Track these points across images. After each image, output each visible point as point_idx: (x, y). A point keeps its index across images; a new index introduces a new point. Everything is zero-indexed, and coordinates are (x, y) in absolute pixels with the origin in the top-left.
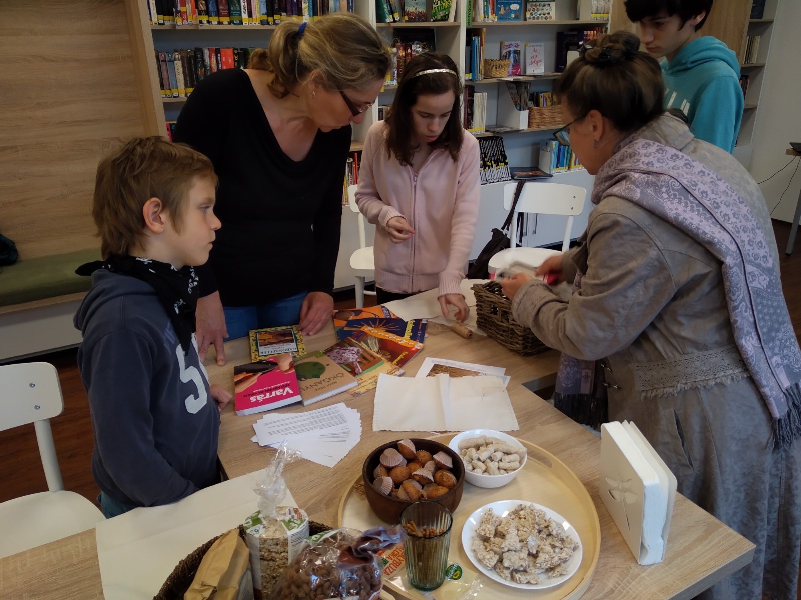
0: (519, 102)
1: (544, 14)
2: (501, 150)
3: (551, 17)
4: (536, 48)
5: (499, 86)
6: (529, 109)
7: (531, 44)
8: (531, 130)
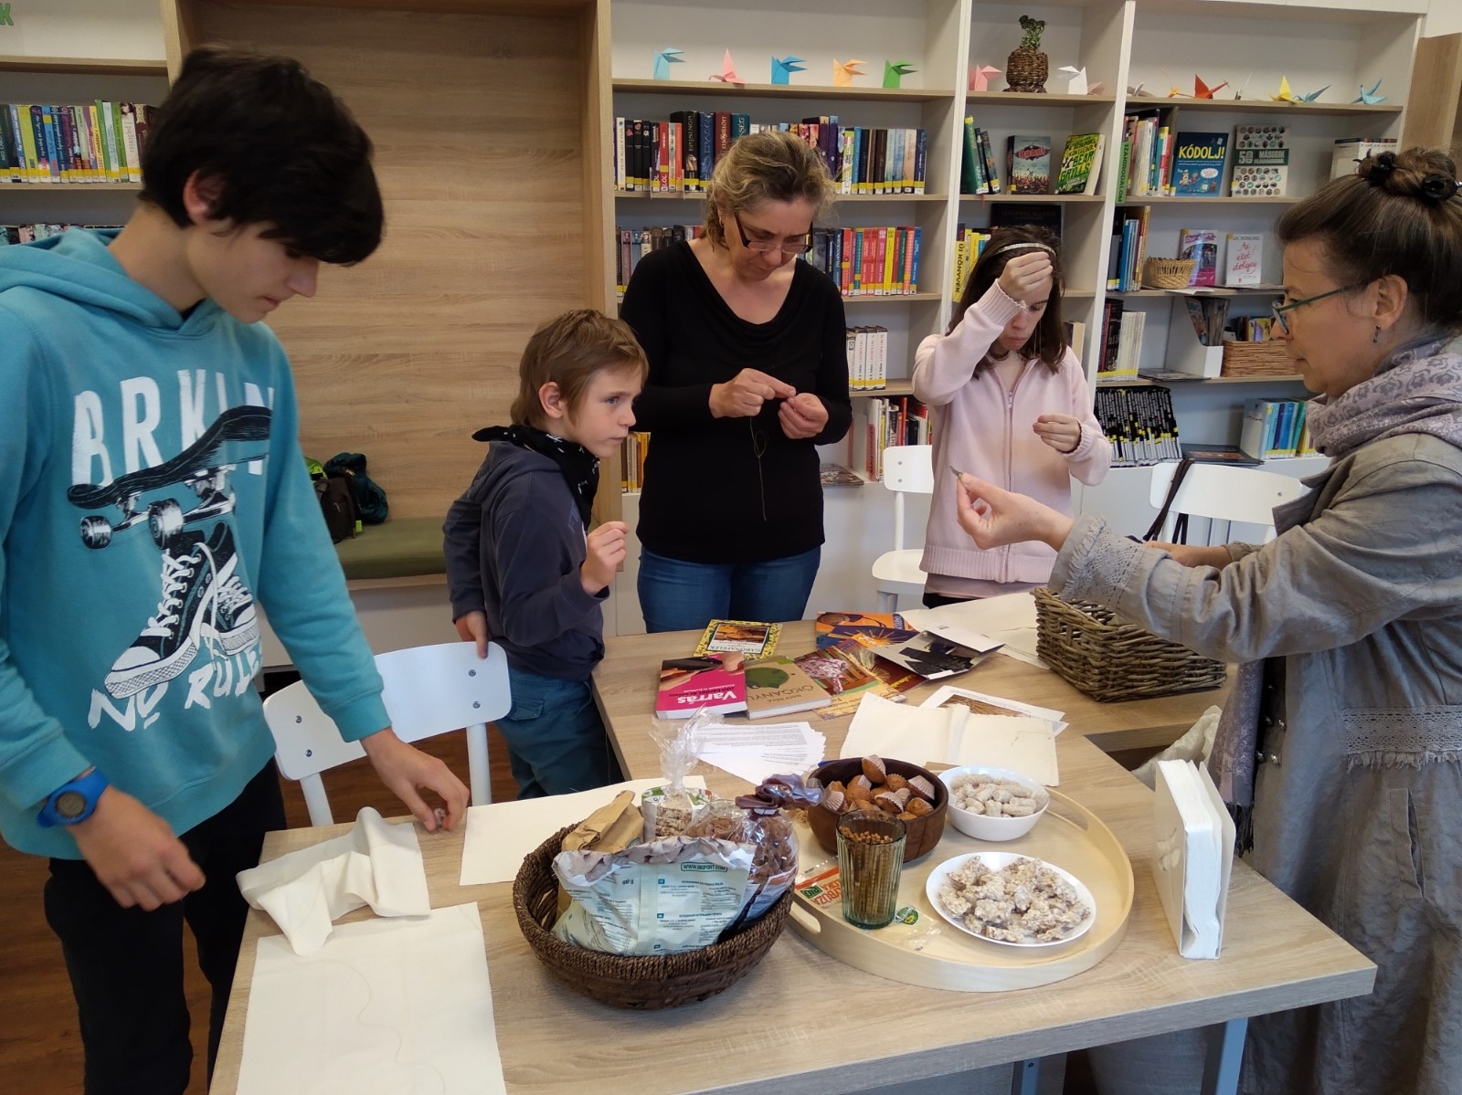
0: (1205, 331)
1: (1266, 186)
2: (1166, 412)
3: (1277, 192)
4: (1247, 242)
5: (1173, 304)
6: (1224, 343)
7: (1240, 236)
8: (1225, 380)
